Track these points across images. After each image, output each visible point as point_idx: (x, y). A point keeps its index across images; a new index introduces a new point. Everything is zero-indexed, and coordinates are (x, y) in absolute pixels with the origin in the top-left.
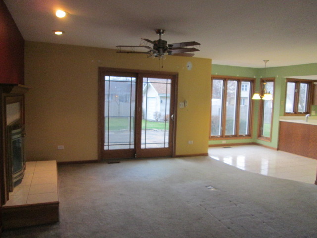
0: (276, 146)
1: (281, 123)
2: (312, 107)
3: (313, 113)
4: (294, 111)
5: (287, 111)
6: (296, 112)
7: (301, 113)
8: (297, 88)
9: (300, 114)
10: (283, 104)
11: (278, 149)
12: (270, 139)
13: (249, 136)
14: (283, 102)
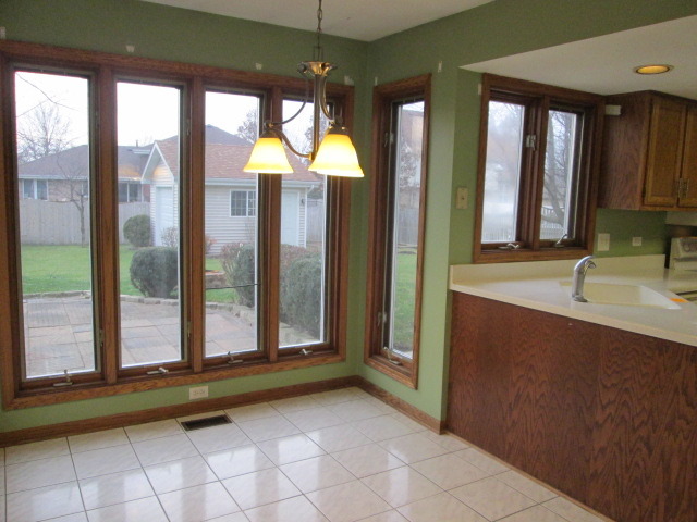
0: (436, 413)
1: (455, 299)
2: (600, 217)
3: (602, 243)
4: (519, 238)
5: (485, 240)
6: (529, 244)
7: (551, 244)
8: (535, 131)
9: (550, 250)
10: (466, 204)
11: (446, 427)
12: (412, 372)
13: (331, 348)
14: (467, 194)
